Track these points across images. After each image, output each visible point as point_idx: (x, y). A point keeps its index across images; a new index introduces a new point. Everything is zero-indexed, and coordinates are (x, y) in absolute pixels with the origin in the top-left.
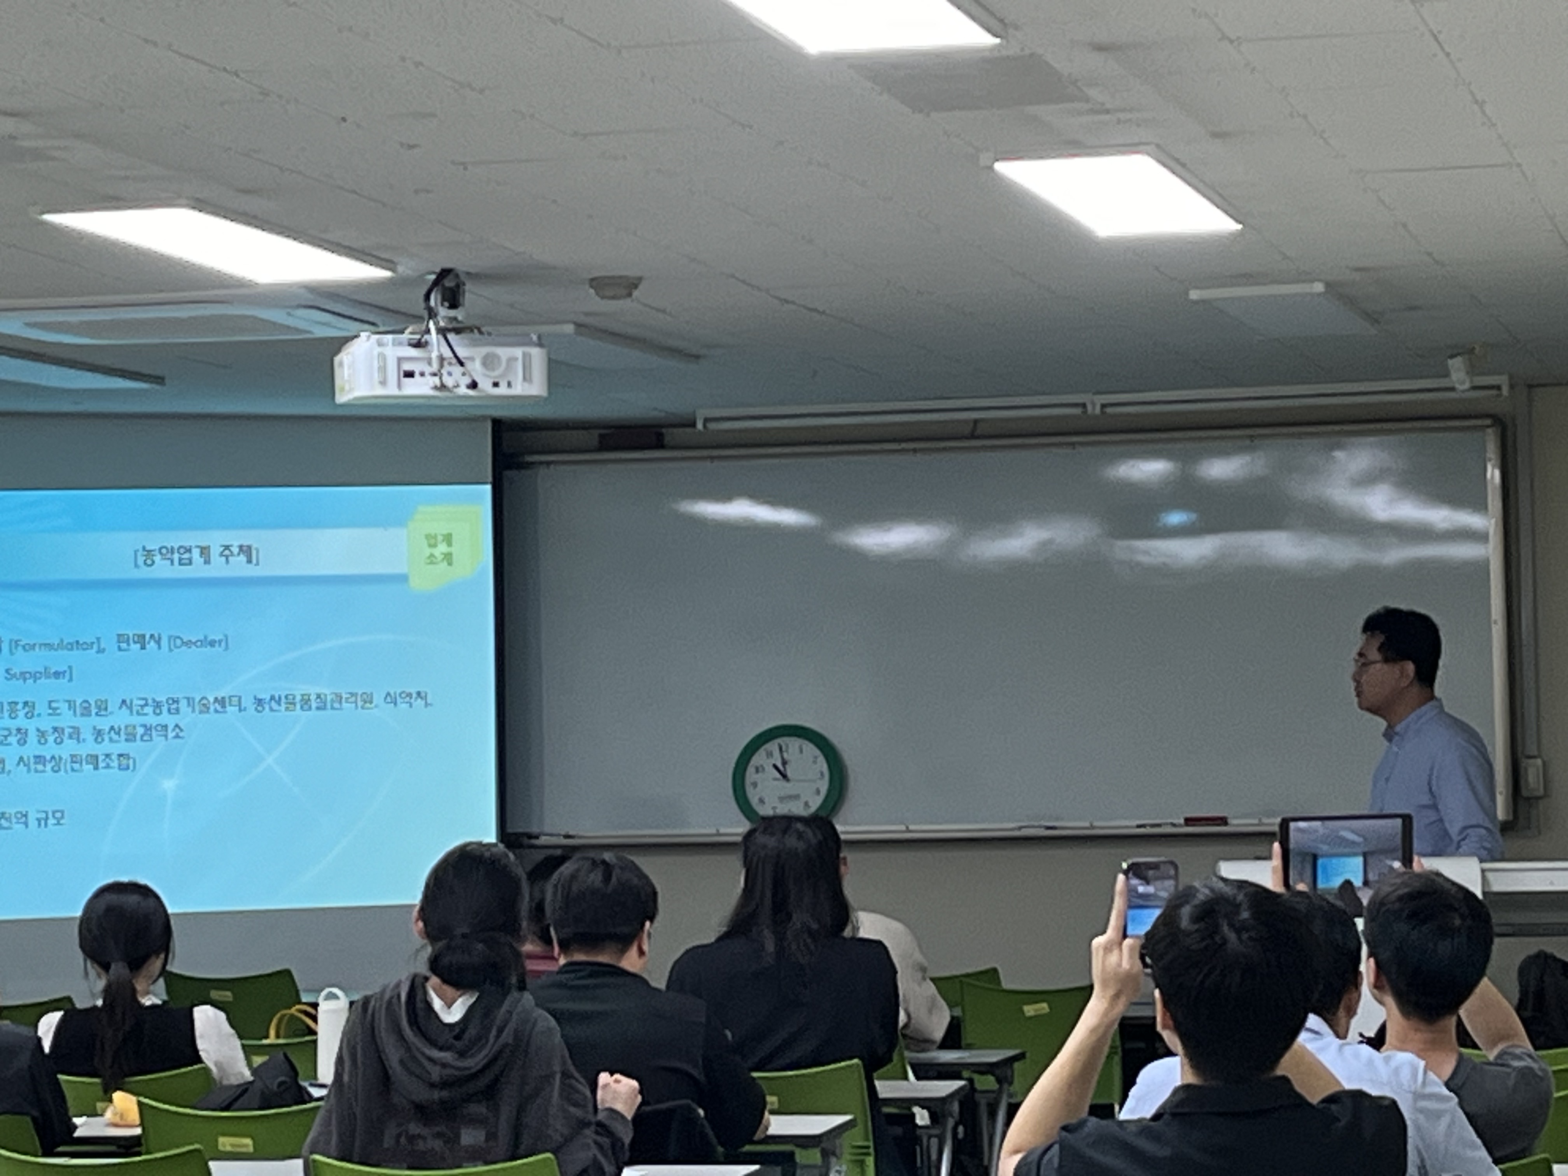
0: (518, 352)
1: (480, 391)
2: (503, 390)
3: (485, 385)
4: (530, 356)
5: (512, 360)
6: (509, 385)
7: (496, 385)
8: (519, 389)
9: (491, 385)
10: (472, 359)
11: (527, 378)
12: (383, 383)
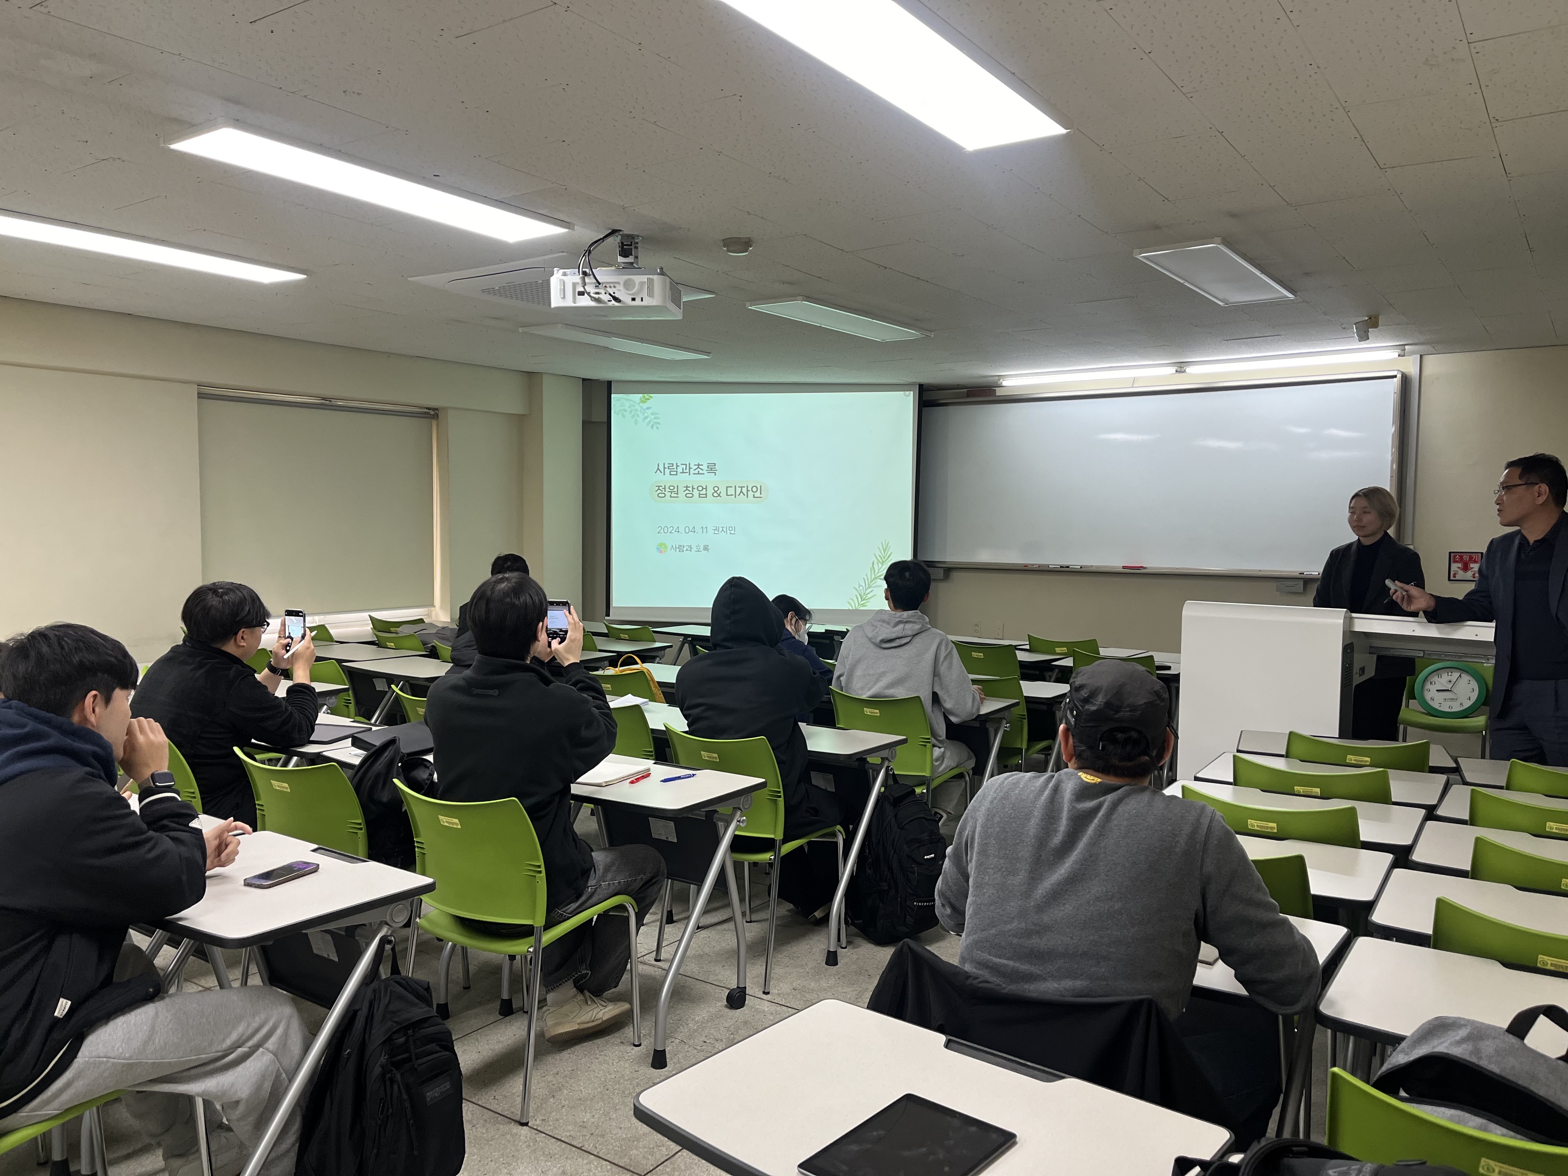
0: (644, 278)
1: (624, 303)
2: (638, 302)
3: (626, 299)
4: (652, 280)
5: (642, 284)
6: (642, 301)
7: (634, 299)
8: (647, 302)
9: (631, 299)
10: (619, 283)
11: (651, 294)
12: (564, 298)
